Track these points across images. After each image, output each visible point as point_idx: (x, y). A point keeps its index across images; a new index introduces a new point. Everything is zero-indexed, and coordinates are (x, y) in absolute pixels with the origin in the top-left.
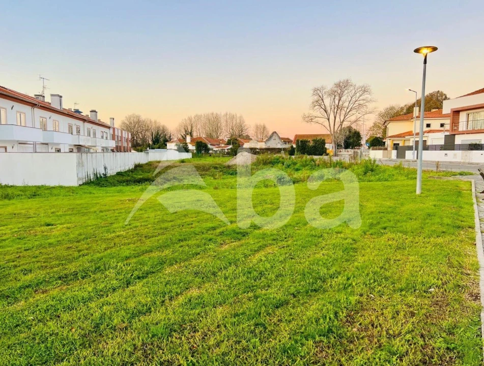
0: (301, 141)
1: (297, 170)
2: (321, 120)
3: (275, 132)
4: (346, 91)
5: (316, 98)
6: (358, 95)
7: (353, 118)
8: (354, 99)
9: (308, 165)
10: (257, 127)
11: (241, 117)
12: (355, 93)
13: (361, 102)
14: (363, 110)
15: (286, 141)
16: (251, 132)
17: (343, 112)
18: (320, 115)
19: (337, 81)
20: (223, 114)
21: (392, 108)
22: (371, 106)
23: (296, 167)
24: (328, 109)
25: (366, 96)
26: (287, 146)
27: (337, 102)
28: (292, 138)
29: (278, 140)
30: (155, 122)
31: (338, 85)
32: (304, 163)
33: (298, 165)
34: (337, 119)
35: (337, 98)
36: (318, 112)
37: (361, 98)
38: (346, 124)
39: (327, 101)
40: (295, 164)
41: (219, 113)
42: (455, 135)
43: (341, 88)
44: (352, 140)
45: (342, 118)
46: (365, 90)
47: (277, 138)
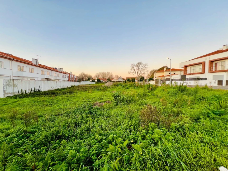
0: (128, 79)
1: (128, 88)
2: (133, 73)
3: (121, 77)
4: (140, 65)
5: (132, 67)
6: (144, 66)
7: (143, 73)
8: (143, 67)
9: (132, 86)
10: (116, 76)
11: (111, 73)
12: (143, 66)
13: (145, 68)
14: (145, 70)
15: (123, 79)
16: (114, 77)
17: (140, 71)
18: (133, 72)
19: (138, 62)
20: (106, 72)
21: (154, 70)
22: (148, 69)
23: (127, 87)
24: (135, 70)
25: (146, 66)
26: (124, 81)
27: (138, 68)
28: (125, 78)
29: (121, 79)
30: (89, 75)
31: (138, 63)
32: (131, 85)
33: (128, 86)
34: (138, 73)
35: (138, 67)
36: (133, 71)
37: (145, 67)
38: (140, 75)
39: (135, 68)
40: (126, 86)
41: (105, 72)
42: (186, 75)
43: (139, 64)
44: (142, 79)
45: (139, 73)
46: (146, 65)
47: (121, 78)
